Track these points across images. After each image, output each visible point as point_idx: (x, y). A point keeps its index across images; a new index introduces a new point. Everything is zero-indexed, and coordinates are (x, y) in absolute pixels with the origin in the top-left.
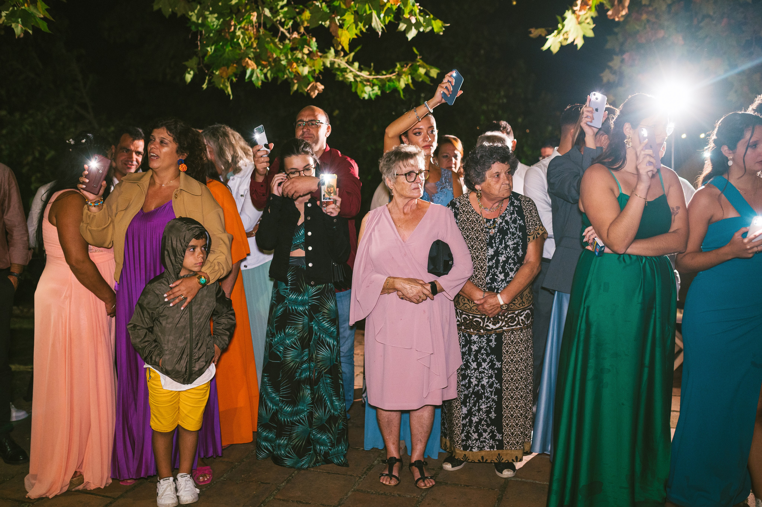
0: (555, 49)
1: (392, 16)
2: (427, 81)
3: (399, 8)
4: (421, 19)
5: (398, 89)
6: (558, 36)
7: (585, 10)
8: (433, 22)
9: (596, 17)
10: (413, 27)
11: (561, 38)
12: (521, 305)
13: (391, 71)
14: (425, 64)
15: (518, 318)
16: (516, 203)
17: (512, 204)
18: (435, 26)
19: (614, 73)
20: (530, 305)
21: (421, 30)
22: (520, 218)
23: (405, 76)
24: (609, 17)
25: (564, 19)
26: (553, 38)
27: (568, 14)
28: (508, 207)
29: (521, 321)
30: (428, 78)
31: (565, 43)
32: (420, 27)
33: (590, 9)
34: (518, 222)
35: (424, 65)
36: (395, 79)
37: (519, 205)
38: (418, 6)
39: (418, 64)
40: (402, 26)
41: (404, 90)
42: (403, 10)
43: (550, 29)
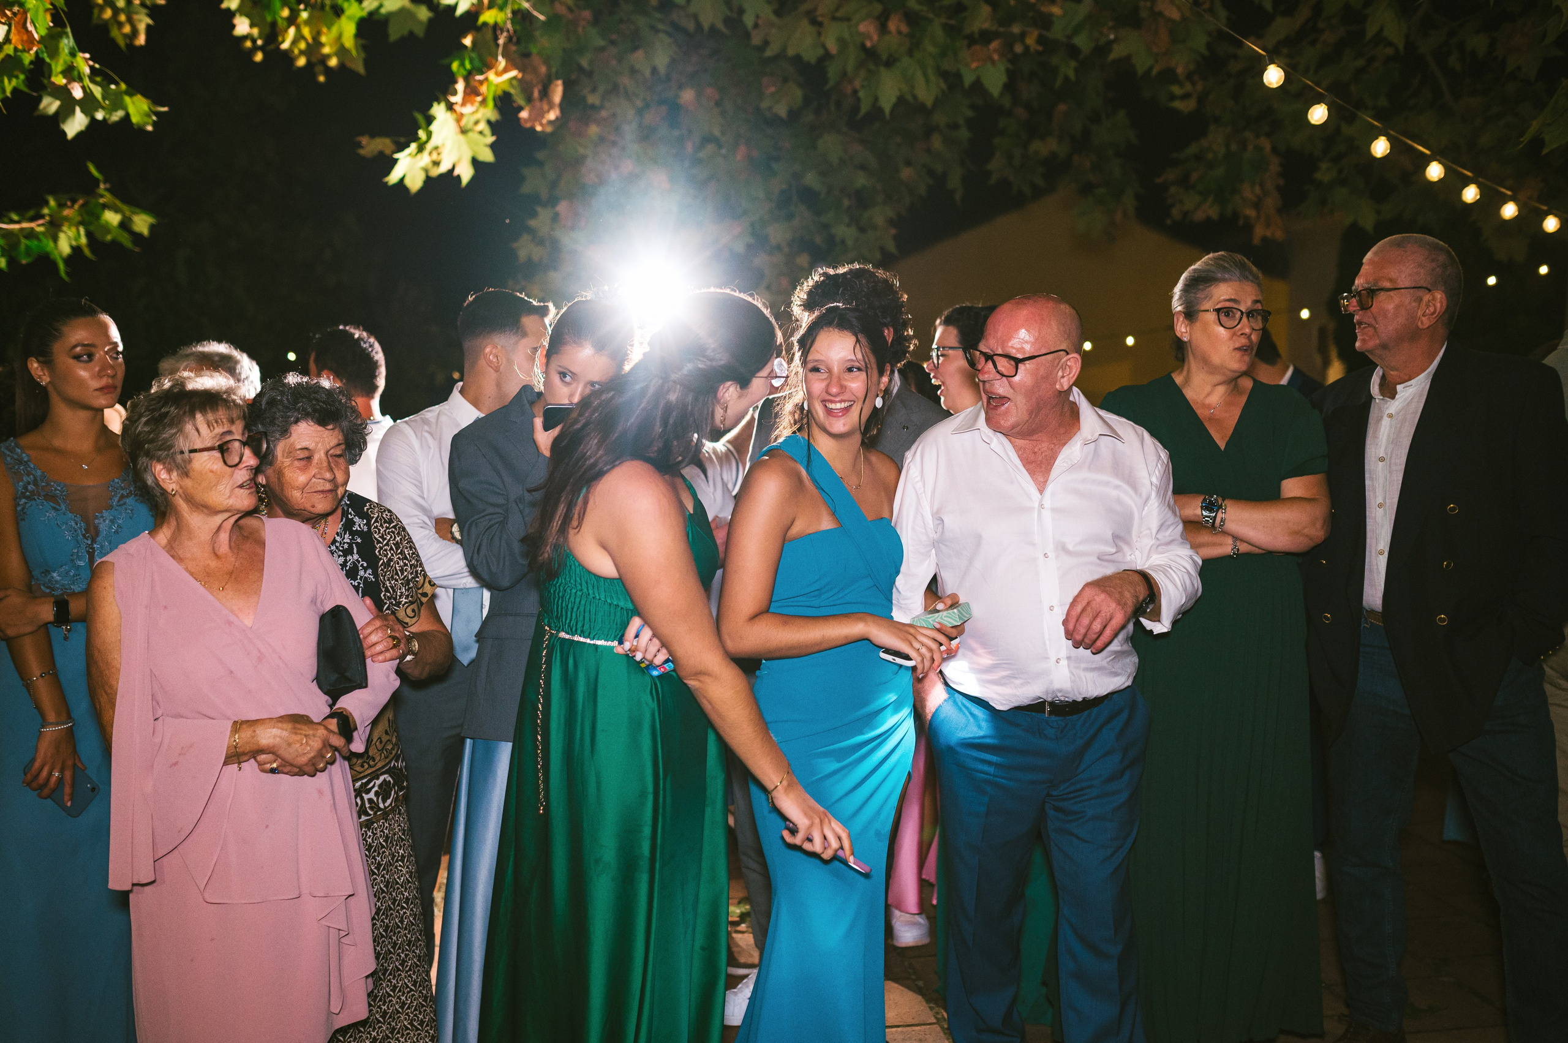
0: (415, 183)
1: (22, 77)
2: (126, 240)
3: (38, 61)
4: (97, 91)
5: (52, 257)
6: (419, 156)
7: (472, 104)
8: (127, 99)
9: (497, 121)
10: (78, 109)
11: (425, 159)
12: (366, 766)
13: (31, 213)
14: (118, 203)
15: (362, 799)
16: (359, 524)
17: (348, 526)
18: (132, 110)
19: (541, 242)
20: (390, 762)
21: (100, 116)
22: (365, 565)
23: (69, 228)
24: (522, 122)
25: (430, 120)
26: (409, 159)
27: (438, 110)
28: (337, 534)
29: (367, 805)
30: (126, 235)
31: (435, 172)
32: (96, 110)
33: (484, 102)
34: (362, 573)
35: (116, 205)
36: (43, 233)
37: (366, 529)
38: (86, 60)
39: (102, 201)
40: (50, 104)
41: (68, 260)
42: (49, 65)
43: (402, 140)
